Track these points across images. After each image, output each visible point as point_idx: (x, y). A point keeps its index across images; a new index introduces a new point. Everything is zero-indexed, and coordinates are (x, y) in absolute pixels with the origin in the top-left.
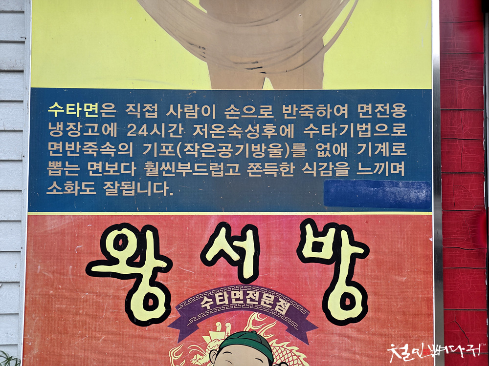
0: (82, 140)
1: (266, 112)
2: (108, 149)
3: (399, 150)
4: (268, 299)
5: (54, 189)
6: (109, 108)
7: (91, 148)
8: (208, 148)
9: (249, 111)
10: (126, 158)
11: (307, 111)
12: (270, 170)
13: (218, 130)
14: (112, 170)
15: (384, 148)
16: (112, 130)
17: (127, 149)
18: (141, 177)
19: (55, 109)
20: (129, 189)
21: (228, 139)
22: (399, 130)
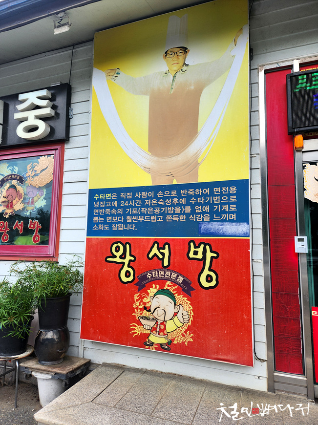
0: (105, 208)
1: (174, 193)
2: (114, 212)
3: (233, 208)
4: (174, 276)
5: (95, 228)
6: (115, 195)
7: (108, 211)
8: (150, 210)
9: (167, 193)
10: (120, 215)
11: (191, 192)
12: (176, 218)
13: (154, 202)
14: (115, 219)
15: (226, 207)
16: (115, 204)
17: (121, 211)
18: (125, 223)
19: (96, 197)
20: (121, 227)
21: (158, 205)
22: (233, 199)
